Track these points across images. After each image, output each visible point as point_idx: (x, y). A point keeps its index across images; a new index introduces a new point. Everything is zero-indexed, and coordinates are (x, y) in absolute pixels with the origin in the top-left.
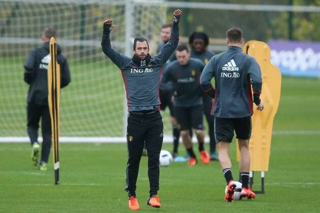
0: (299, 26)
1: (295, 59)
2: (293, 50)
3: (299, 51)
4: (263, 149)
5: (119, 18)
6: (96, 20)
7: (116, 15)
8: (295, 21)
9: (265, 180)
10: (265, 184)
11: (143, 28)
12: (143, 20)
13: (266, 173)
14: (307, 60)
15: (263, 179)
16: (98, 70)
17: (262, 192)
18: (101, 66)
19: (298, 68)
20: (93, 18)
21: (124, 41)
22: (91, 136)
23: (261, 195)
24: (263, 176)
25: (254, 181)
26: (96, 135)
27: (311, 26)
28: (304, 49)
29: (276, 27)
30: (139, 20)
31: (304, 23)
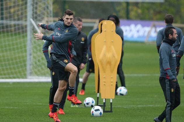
0: (132, 10)
1: (131, 30)
2: (129, 25)
3: (133, 26)
4: (112, 85)
5: (24, 7)
6: (10, 7)
7: (22, 5)
8: (130, 7)
9: (113, 104)
10: (113, 107)
11: (38, 13)
12: (39, 8)
13: (113, 99)
14: (138, 31)
15: (111, 103)
16: (10, 38)
17: (111, 111)
18: (12, 35)
19: (132, 37)
20: (8, 6)
21: (26, 21)
22: (6, 78)
23: (110, 113)
24: (111, 101)
25: (106, 105)
26: (10, 78)
27: (140, 11)
28: (136, 25)
29: (119, 11)
30: (36, 8)
31: (135, 8)
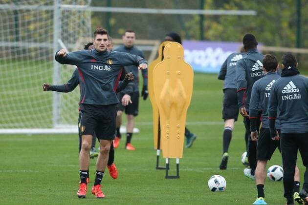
0: (209, 28)
1: (207, 57)
2: (204, 49)
3: (209, 50)
4: (178, 138)
5: (49, 22)
6: (29, 23)
7: (47, 19)
8: (206, 23)
9: (180, 166)
10: (180, 170)
11: (71, 31)
12: (71, 24)
13: (180, 159)
14: (217, 58)
15: (178, 165)
16: (29, 68)
17: (178, 177)
18: (31, 64)
19: (209, 66)
20: (27, 20)
21: (52, 42)
22: (21, 127)
23: (176, 179)
24: (178, 162)
25: (170, 167)
26: (27, 127)
27: (220, 28)
28: (214, 49)
29: (190, 28)
30: (67, 24)
31: (215, 25)
